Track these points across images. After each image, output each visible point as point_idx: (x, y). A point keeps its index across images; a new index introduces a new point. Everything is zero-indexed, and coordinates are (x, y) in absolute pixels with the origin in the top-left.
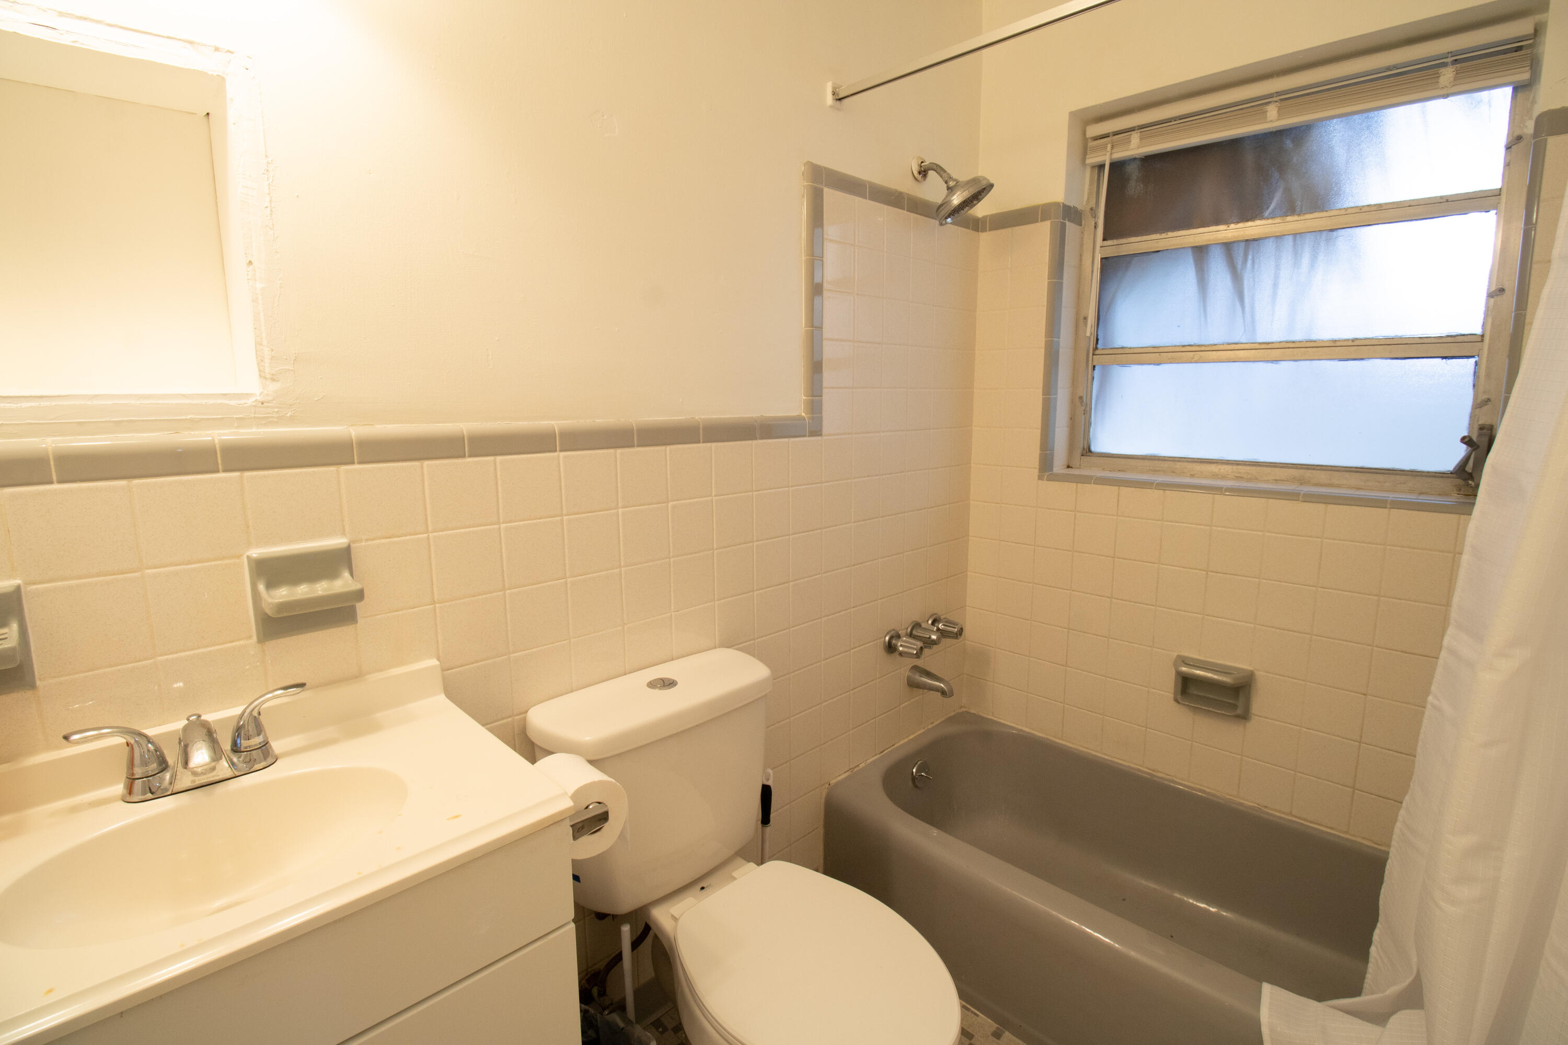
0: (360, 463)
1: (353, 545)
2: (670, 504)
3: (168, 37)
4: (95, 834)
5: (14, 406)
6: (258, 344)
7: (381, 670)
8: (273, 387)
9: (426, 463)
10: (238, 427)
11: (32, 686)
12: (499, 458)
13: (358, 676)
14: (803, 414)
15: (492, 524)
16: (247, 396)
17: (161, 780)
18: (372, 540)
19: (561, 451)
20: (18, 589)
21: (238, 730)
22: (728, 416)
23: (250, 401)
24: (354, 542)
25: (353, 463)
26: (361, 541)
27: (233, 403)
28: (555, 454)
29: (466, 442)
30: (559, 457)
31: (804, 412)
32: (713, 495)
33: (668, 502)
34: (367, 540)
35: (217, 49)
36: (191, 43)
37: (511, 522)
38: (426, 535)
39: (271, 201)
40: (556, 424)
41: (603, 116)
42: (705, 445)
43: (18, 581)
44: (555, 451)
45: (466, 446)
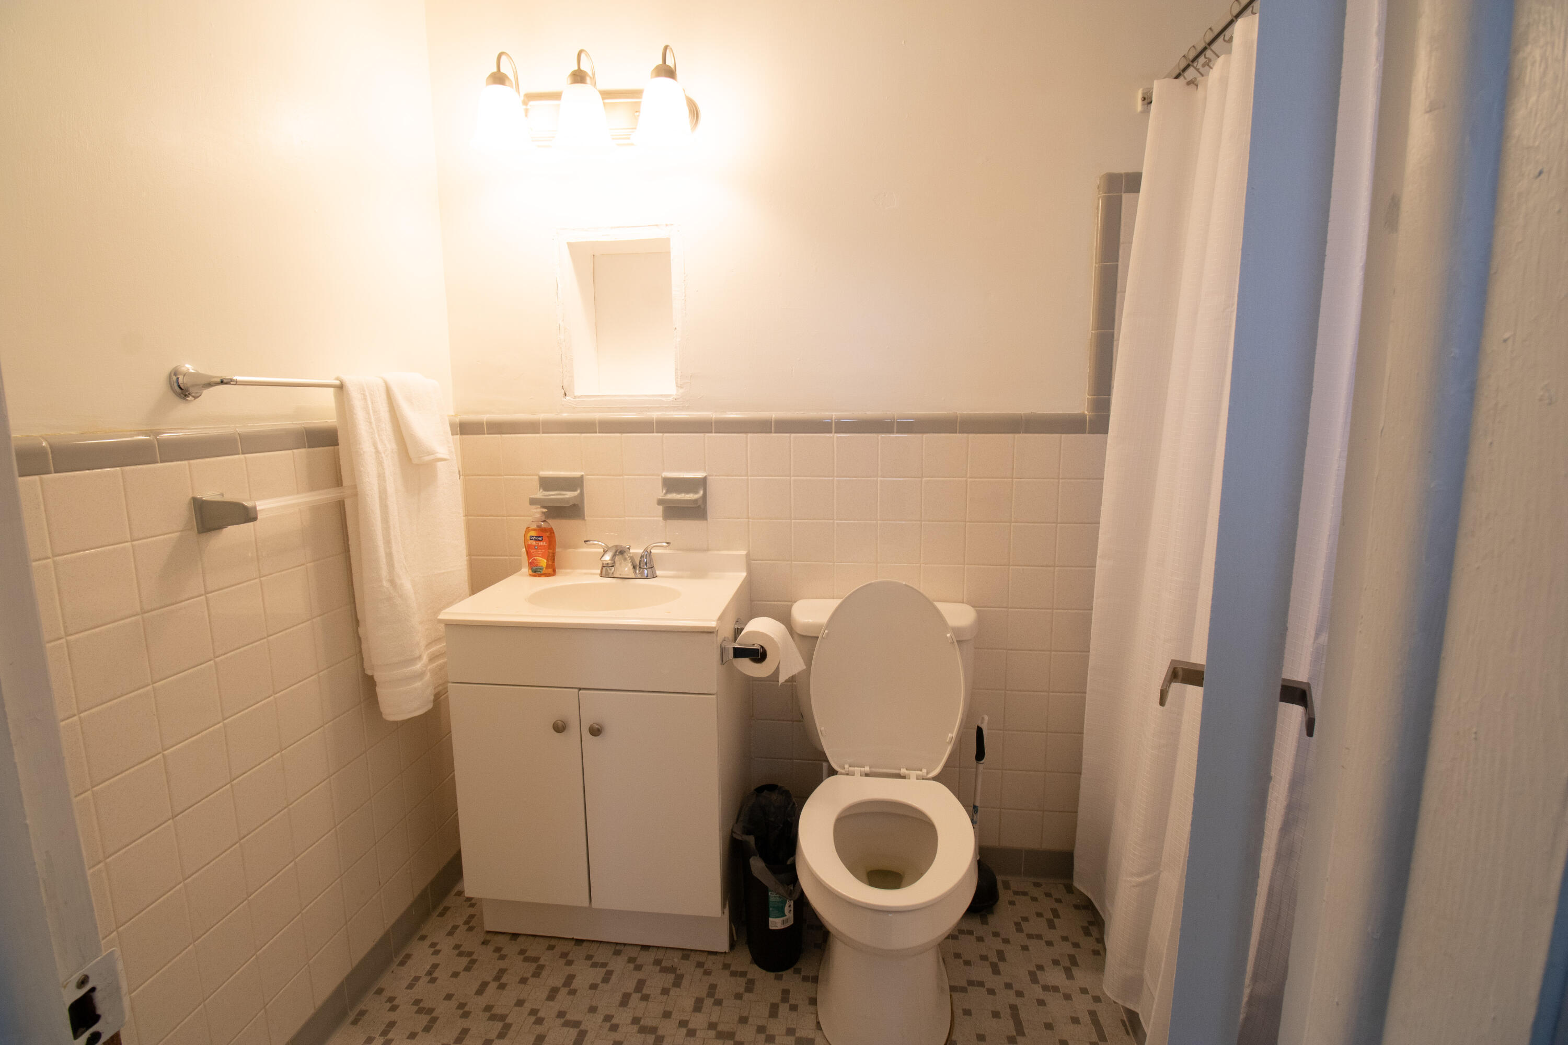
0: (715, 433)
1: (709, 478)
2: (924, 479)
3: (649, 226)
4: (580, 583)
5: (589, 399)
6: (676, 369)
7: (718, 550)
8: (681, 391)
9: (749, 435)
10: (665, 411)
11: (584, 519)
12: (793, 435)
13: (707, 550)
14: (1086, 412)
15: (786, 476)
16: (669, 396)
17: (610, 570)
18: (719, 476)
19: (835, 433)
20: (582, 476)
21: (642, 557)
22: (992, 412)
23: (671, 399)
24: (709, 475)
25: (712, 432)
26: (713, 475)
27: (664, 399)
28: (831, 435)
29: (773, 424)
30: (833, 436)
31: (1087, 410)
32: (968, 476)
33: (922, 477)
34: (716, 476)
35: (667, 225)
36: (657, 225)
37: (798, 476)
38: (746, 478)
39: (685, 296)
40: (834, 415)
41: (885, 196)
42: (961, 435)
43: (583, 473)
44: (831, 433)
45: (773, 426)
